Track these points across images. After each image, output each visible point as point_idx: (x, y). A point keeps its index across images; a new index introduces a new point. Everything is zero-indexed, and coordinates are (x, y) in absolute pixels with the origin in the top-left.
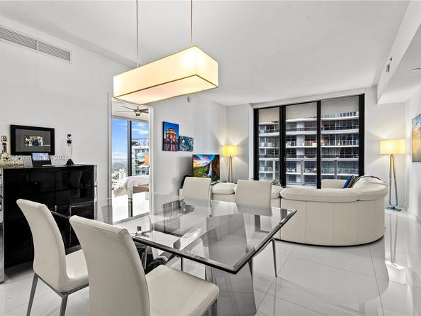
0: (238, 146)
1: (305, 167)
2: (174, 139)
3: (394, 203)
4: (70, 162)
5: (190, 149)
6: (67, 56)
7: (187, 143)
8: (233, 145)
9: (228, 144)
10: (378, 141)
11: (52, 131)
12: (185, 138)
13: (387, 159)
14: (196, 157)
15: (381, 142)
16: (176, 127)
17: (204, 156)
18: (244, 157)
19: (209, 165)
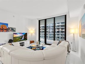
3: (74, 49)
12: (12, 28)
13: (72, 35)
15: (71, 30)
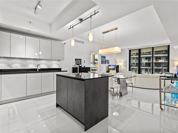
0: (123, 62)
1: (155, 71)
2: (104, 61)
4: (84, 66)
5: (109, 63)
6: (83, 43)
7: (108, 62)
8: (121, 62)
9: (120, 62)
10: (174, 61)
11: (81, 59)
12: (107, 60)
14: (110, 66)
16: (105, 57)
17: (112, 65)
18: (125, 66)
19: (115, 68)
